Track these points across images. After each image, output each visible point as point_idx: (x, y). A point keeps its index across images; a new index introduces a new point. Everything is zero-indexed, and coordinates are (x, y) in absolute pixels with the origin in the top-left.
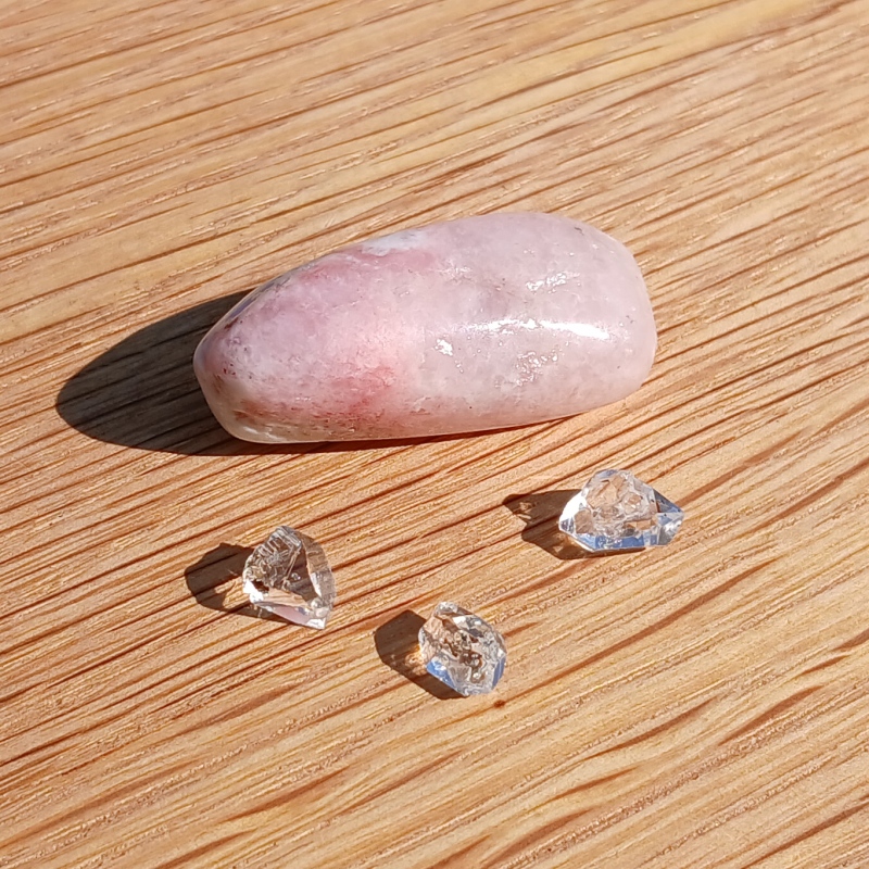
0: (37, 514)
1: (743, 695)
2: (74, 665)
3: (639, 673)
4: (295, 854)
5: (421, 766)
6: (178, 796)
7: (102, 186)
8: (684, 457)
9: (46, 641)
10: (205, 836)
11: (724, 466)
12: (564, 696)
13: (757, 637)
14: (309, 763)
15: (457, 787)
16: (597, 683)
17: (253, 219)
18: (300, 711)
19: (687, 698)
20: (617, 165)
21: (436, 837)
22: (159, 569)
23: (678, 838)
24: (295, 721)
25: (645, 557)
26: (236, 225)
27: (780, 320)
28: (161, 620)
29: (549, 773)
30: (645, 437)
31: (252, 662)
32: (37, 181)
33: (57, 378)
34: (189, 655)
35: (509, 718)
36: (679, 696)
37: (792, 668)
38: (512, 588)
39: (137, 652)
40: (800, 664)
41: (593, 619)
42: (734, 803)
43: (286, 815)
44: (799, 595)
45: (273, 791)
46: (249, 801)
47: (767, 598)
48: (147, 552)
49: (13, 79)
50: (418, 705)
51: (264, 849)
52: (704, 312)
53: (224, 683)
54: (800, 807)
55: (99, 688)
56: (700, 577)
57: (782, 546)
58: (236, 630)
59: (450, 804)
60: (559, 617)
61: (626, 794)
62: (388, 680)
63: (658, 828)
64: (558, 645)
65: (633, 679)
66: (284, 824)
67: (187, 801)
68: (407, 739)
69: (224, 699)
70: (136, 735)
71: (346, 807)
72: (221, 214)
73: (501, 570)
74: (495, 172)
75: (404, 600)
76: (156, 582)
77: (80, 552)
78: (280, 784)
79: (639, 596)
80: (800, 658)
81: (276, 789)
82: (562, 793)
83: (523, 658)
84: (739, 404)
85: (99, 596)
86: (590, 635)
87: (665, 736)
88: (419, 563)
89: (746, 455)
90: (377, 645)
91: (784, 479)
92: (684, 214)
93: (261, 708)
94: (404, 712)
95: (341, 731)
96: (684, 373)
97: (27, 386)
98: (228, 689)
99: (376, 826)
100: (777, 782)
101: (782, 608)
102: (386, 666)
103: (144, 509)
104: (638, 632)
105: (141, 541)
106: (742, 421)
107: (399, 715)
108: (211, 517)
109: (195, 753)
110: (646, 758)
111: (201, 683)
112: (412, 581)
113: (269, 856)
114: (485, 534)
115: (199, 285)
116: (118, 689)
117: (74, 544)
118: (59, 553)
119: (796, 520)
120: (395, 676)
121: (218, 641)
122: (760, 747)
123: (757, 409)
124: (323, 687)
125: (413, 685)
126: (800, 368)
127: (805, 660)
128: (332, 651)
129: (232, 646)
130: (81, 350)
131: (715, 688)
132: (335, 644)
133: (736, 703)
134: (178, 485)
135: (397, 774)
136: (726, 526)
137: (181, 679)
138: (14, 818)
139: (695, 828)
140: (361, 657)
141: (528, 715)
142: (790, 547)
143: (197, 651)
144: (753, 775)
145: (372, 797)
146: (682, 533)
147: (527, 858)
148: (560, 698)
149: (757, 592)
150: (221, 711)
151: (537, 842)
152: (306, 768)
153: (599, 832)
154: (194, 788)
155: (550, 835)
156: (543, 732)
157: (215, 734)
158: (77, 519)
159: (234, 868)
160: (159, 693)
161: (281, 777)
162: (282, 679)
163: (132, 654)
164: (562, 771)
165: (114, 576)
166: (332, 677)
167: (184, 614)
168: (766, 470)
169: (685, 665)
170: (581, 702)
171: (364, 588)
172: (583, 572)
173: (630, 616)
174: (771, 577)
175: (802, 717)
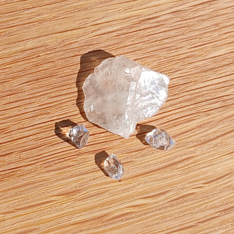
0: (22, 104)
2: (24, 148)
4: (66, 208)
5: (99, 193)
6: (43, 188)
7: (53, 6)
9: (19, 140)
10: (47, 199)
11: (190, 127)
14: (73, 186)
15: (105, 200)
16: (144, 180)
18: (74, 172)
19: (163, 189)
21: (98, 211)
22: (48, 126)
23: (152, 224)
24: (72, 174)
26: (85, 26)
28: (46, 140)
29: (127, 201)
31: (66, 156)
35: (121, 185)
38: (130, 150)
40: (192, 186)
41: (147, 163)
43: (66, 198)
44: (198, 167)
46: (58, 193)
48: (46, 121)
50: (101, 177)
53: (58, 161)
54: (181, 222)
55: (30, 156)
57: (198, 153)
58: (63, 147)
60: (139, 160)
61: (143, 210)
63: (148, 220)
64: (137, 168)
65: (153, 181)
66: (65, 200)
68: (97, 185)
69: (57, 165)
70: (36, 170)
71: (80, 199)
73: (129, 144)
75: (104, 148)
76: (47, 130)
77: (31, 117)
79: (160, 159)
81: (65, 191)
82: (129, 206)
83: (128, 170)
85: (33, 131)
86: (145, 167)
87: (156, 197)
88: (110, 138)
90: (95, 159)
93: (65, 169)
94: (98, 178)
95: (82, 179)
99: (85, 205)
101: (193, 170)
102: (96, 165)
103: (48, 108)
105: (45, 118)
107: (96, 178)
108: (63, 114)
109: (48, 177)
110: (150, 202)
111: (53, 160)
112: (107, 143)
113: (60, 207)
115: (72, 43)
116: (34, 157)
117: (30, 115)
118: (26, 117)
119: (203, 146)
120: (97, 168)
121: (58, 149)
123: (203, 112)
124: (80, 167)
126: (218, 102)
127: (194, 185)
129: (61, 151)
131: (171, 188)
132: (85, 156)
134: (57, 103)
136: (186, 144)
137: (48, 157)
138: (6, 185)
139: (156, 222)
140: (91, 161)
141: (126, 185)
143: (53, 151)
147: (117, 221)
148: (134, 182)
150: (56, 168)
153: (135, 218)
154: (46, 187)
155: (123, 216)
156: (128, 190)
157: (53, 174)
158: (31, 108)
159: (52, 208)
160: (43, 160)
161: (66, 188)
162: (71, 162)
163: (38, 148)
164: (130, 201)
165: (37, 126)
166: (83, 165)
167: (52, 140)
168: (200, 130)
169: (166, 180)
170: (139, 184)
171: (95, 142)
172: (148, 149)
173: (156, 164)
174: (193, 161)
175: (189, 200)
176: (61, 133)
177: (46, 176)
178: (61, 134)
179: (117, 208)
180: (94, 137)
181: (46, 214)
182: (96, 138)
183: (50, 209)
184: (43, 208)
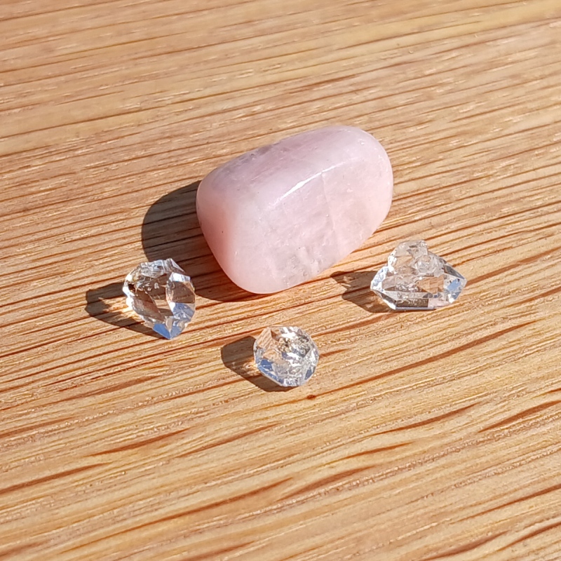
1: (500, 403)
3: (422, 385)
4: (139, 480)
5: (246, 432)
6: (55, 438)
7: (63, 78)
8: (472, 256)
10: (71, 464)
11: (502, 264)
12: (362, 395)
13: (516, 368)
14: (160, 424)
15: (271, 446)
16: (388, 389)
17: (170, 102)
18: (157, 392)
19: (457, 402)
20: (442, 85)
21: (250, 476)
22: (65, 300)
23: (439, 488)
24: (152, 398)
25: (435, 314)
26: (156, 105)
28: (61, 331)
29: (344, 442)
30: (444, 243)
31: (125, 360)
32: (16, 72)
33: (9, 184)
34: (79, 353)
35: (318, 406)
36: (450, 400)
37: (542, 388)
38: (331, 327)
39: (39, 348)
40: (547, 386)
41: (390, 350)
42: (486, 469)
43: (136, 456)
44: (552, 344)
45: (129, 439)
46: (109, 444)
47: (527, 344)
48: (57, 290)
49: (10, 16)
50: (249, 394)
51: (116, 475)
52: (496, 173)
53: (102, 372)
54: (537, 475)
55: (7, 368)
56: (476, 329)
57: (542, 313)
58: (117, 340)
59: (264, 457)
60: (364, 346)
61: (402, 459)
62: (228, 377)
63: (424, 481)
64: (361, 364)
65: (417, 388)
66: (134, 460)
67: (61, 442)
68: (237, 414)
69: (101, 381)
70: (29, 399)
71: (184, 453)
72: (146, 98)
73: (323, 316)
74: (351, 85)
75: (247, 330)
76: (61, 308)
77: (8, 287)
78: (135, 436)
79: (428, 338)
80: (549, 382)
81: (132, 439)
82: (352, 454)
83: (334, 370)
84: (517, 227)
85: (17, 314)
86: (387, 359)
87: (436, 425)
88: (262, 308)
89: (520, 257)
90: (222, 356)
91: (547, 273)
92: (488, 115)
93: (128, 389)
94: (237, 398)
95: (187, 406)
96: (478, 207)
98: (105, 375)
99: (205, 467)
100: (521, 458)
101: (537, 351)
102: (227, 369)
103: (59, 264)
104: (423, 359)
105: (54, 283)
106: (519, 237)
107: (233, 399)
108: (109, 272)
109: (72, 412)
110: (421, 437)
111: (84, 371)
112: (255, 319)
113: (120, 480)
114: (314, 294)
115: (123, 137)
116: (20, 370)
119: (553, 299)
120: (234, 375)
121: (102, 346)
122: (510, 436)
123: (531, 231)
124: (178, 378)
125: (247, 382)
127: (552, 384)
128: (187, 357)
129: (112, 349)
130: (29, 169)
131: (479, 397)
132: (191, 353)
133: (495, 407)
134: (88, 251)
135: (226, 435)
136: (500, 299)
137: (70, 367)
139: (453, 483)
140: (210, 362)
141: (333, 405)
142: (547, 315)
143: (85, 351)
144: (504, 452)
145: (205, 448)
146: (465, 301)
147: (320, 494)
148: (358, 396)
149: (519, 340)
150: (97, 388)
151: (329, 484)
152: (157, 427)
153: (378, 481)
154: (67, 434)
155: (339, 481)
156: (343, 416)
157: (90, 402)
158: (9, 266)
159: (91, 485)
160: (52, 374)
161: (137, 431)
162: (146, 371)
163: (35, 350)
164: (354, 441)
165: (30, 302)
166: (185, 373)
167: (79, 328)
168: (534, 267)
169: (458, 381)
170: (375, 399)
171: (218, 321)
172: (386, 321)
173: (419, 350)
174: (531, 332)
175: (546, 419)
176: (108, 310)
177: (64, 411)
178: (106, 312)
179: (315, 463)
180: (213, 311)
181: (71, 502)
182: (219, 313)
183: (84, 488)
184: (58, 489)
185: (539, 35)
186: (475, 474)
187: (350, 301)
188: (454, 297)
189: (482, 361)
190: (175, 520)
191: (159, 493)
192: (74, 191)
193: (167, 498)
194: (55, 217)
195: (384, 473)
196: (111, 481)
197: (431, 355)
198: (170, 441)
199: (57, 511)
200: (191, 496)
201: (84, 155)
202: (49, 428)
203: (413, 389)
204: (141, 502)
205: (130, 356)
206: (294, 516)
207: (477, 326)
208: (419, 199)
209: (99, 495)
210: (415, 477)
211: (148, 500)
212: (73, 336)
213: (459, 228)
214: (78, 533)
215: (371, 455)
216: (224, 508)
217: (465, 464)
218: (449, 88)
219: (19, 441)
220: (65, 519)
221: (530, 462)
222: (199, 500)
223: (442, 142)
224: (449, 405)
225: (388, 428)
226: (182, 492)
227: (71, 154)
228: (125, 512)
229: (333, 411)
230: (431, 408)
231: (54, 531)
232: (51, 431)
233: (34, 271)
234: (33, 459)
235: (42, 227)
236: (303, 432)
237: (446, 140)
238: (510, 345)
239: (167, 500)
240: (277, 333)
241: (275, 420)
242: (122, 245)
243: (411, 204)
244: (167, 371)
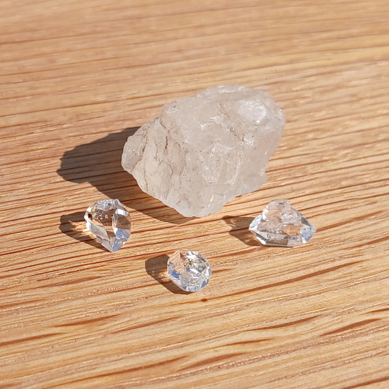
1: (336, 316)
3: (281, 299)
4: (84, 346)
5: (158, 320)
6: (32, 312)
7: (59, 79)
8: (320, 213)
10: (40, 331)
11: (340, 219)
12: (239, 302)
13: (347, 292)
14: (101, 309)
15: (175, 332)
16: (257, 299)
17: (124, 98)
18: (101, 287)
19: (305, 313)
20: (304, 98)
21: (159, 351)
22: (47, 221)
23: (290, 373)
24: (98, 291)
25: (292, 250)
26: (116, 99)
27: (378, 165)
28: (43, 241)
29: (225, 334)
30: (301, 202)
31: (82, 264)
32: (30, 74)
33: (19, 143)
34: (52, 256)
35: (208, 307)
36: (301, 311)
37: (366, 309)
38: (220, 253)
39: (27, 251)
40: (370, 307)
41: (260, 272)
42: (325, 363)
43: (84, 329)
44: (374, 278)
45: (80, 318)
46: (67, 320)
47: (356, 277)
48: (42, 213)
49: (30, 39)
50: (162, 294)
51: (69, 342)
52: (339, 157)
53: (66, 270)
54: (361, 371)
55: (6, 263)
56: (321, 263)
57: (367, 256)
58: (78, 250)
59: (169, 339)
60: (242, 268)
61: (265, 350)
62: (149, 281)
63: (280, 367)
64: (240, 280)
65: (278, 301)
66: (82, 332)
67: (36, 315)
68: (153, 307)
69: (65, 276)
70: (18, 285)
71: (115, 331)
72: (110, 95)
73: (216, 245)
75: (164, 250)
76: (44, 225)
77: (11, 209)
78: (84, 316)
79: (287, 266)
80: (371, 305)
81: (82, 318)
82: (230, 343)
83: (221, 282)
84: (352, 195)
85: (15, 227)
86: (258, 278)
87: (290, 328)
88: (175, 236)
89: (353, 216)
90: (146, 266)
91: (372, 228)
92: (334, 120)
93: (82, 283)
94: (154, 296)
95: (120, 298)
96: (325, 180)
97: (5, 144)
98: (68, 273)
99: (129, 342)
100: (350, 357)
101: (363, 282)
102: (149, 275)
103: (46, 197)
104: (283, 281)
105: (41, 209)
106: (353, 202)
107: (151, 297)
108: (77, 204)
109: (45, 296)
110: (279, 335)
111: (55, 269)
112: (170, 243)
113: (72, 345)
114: (210, 229)
115: (93, 118)
116: (14, 264)
117: (10, 206)
119: (376, 246)
120: (152, 280)
121: (68, 253)
122: (343, 341)
123: (361, 199)
124: (115, 279)
125: (161, 285)
126: (386, 185)
127: (373, 306)
128: (123, 265)
129: (74, 256)
130: (32, 135)
132: (125, 263)
133: (332, 319)
134: (64, 190)
135: (145, 321)
136: (338, 244)
137: (46, 265)
139: (302, 371)
140: (137, 270)
141: (219, 307)
142: (371, 257)
143: (56, 255)
144: (338, 352)
145: (130, 329)
146: (314, 243)
147: (206, 369)
148: (237, 303)
149: (350, 273)
150: (62, 281)
151: (213, 363)
152: (99, 311)
153: (247, 364)
154: (40, 311)
155: (220, 361)
156: (225, 315)
157: (57, 290)
158: (13, 196)
159: (52, 347)
160: (34, 269)
161: (86, 313)
162: (95, 272)
163: (25, 252)
164: (232, 334)
165: (25, 220)
166: (121, 276)
167: (54, 240)
168: (363, 223)
169: (307, 298)
170: (248, 306)
171: (145, 243)
172: (258, 252)
173: (280, 274)
174: (359, 268)
175: (368, 331)
176: (73, 229)
177: (39, 294)
178: (72, 231)
179: (204, 347)
180: (142, 235)
181: (38, 358)
182: (146, 237)
183: (48, 349)
184: (31, 347)
185: (370, 70)
186: (317, 366)
187: (235, 236)
188: (307, 240)
189: (324, 286)
190: (106, 377)
191: (96, 358)
192: (59, 151)
193: (102, 361)
194: (45, 167)
195: (252, 359)
196: (66, 345)
197: (289, 278)
198: (107, 322)
199: (28, 363)
200: (118, 361)
201: (68, 128)
202: (29, 305)
203: (275, 301)
204: (85, 362)
205: (85, 261)
206: (187, 383)
207: (321, 261)
208: (285, 171)
209: (57, 355)
210: (273, 364)
211: (89, 361)
212: (50, 244)
213: (311, 193)
214: (41, 379)
215: (244, 345)
216: (140, 372)
217: (309, 358)
218: (308, 100)
219: (9, 312)
220: (34, 369)
221: (356, 361)
222: (124, 365)
223: (302, 135)
224: (299, 315)
225: (256, 327)
226: (112, 358)
227: (59, 127)
228: (73, 368)
229: (219, 311)
230: (287, 316)
231: (25, 377)
232: (30, 307)
233: (29, 200)
234: (16, 325)
235: (37, 172)
236: (197, 324)
237: (305, 134)
238: (345, 276)
239: (102, 363)
240: (184, 254)
241: (179, 314)
242: (86, 188)
243: (279, 174)
244: (108, 273)
